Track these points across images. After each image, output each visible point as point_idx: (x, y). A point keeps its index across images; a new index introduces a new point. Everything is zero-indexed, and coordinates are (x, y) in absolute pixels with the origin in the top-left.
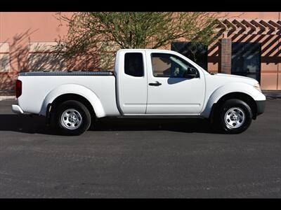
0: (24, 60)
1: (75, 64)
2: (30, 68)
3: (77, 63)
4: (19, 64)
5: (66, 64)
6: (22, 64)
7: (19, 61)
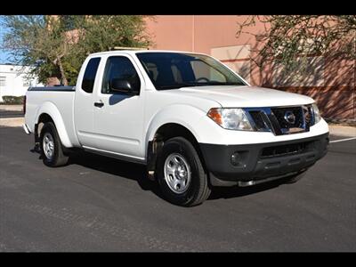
0: (267, 68)
1: (336, 74)
2: (274, 80)
3: (341, 72)
4: (261, 75)
5: (323, 73)
6: (264, 75)
7: (261, 71)
